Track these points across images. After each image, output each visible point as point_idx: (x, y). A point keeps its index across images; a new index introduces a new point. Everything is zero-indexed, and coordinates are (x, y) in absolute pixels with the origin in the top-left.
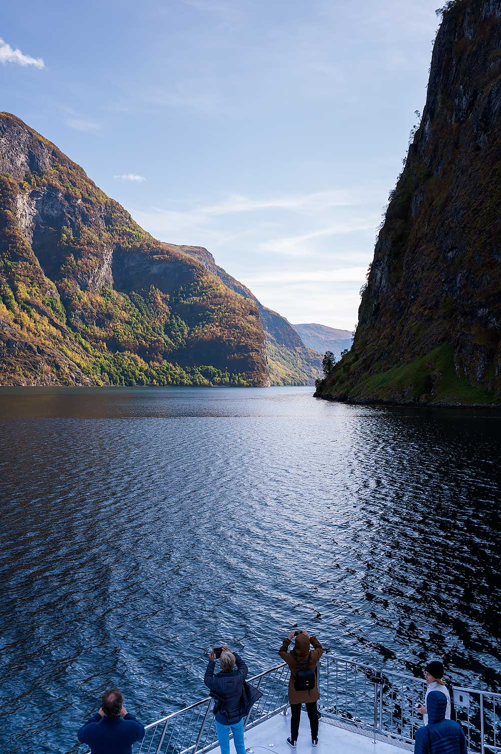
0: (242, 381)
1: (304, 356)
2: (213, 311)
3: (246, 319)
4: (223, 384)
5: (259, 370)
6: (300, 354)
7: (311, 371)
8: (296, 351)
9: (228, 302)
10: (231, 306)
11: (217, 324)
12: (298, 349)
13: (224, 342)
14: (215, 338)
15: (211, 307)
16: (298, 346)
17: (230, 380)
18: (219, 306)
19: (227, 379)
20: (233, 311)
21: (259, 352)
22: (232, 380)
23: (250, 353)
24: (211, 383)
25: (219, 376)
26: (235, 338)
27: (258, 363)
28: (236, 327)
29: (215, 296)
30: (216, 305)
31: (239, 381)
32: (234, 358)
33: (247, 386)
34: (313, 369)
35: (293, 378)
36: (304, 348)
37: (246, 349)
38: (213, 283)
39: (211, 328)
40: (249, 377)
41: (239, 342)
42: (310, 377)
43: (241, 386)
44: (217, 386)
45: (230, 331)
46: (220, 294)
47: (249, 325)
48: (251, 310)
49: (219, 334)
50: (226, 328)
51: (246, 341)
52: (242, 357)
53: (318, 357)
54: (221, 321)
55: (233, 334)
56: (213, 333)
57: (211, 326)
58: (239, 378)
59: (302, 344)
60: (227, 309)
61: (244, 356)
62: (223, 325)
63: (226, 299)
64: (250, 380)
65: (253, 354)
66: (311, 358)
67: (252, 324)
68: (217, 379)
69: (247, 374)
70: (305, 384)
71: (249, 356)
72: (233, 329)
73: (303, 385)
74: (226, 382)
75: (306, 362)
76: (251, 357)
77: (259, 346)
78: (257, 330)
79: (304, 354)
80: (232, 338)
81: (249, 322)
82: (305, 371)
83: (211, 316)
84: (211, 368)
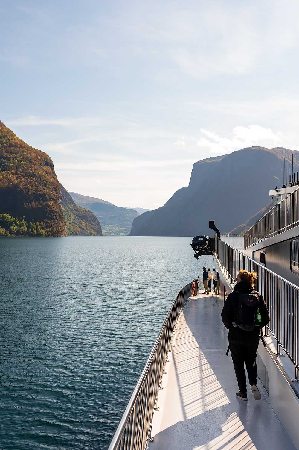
0: (41, 230)
1: (75, 212)
2: (8, 159)
3: (42, 169)
4: (20, 234)
5: (57, 219)
6: (72, 210)
7: (81, 224)
8: (69, 208)
9: (23, 152)
10: (26, 155)
11: (13, 171)
12: (70, 206)
13: (21, 190)
14: (11, 185)
15: (6, 155)
16: (70, 204)
17: (28, 229)
18: (15, 155)
19: (25, 228)
20: (29, 160)
21: (56, 201)
22: (30, 229)
23: (48, 202)
24: (8, 232)
25: (16, 225)
26: (32, 186)
27: (56, 212)
28: (34, 175)
29: (11, 146)
30: (11, 153)
31: (37, 230)
32: (32, 206)
33: (46, 236)
34: (83, 222)
35: (69, 229)
36: (75, 205)
37: (43, 198)
38: (8, 133)
39: (7, 175)
40: (47, 227)
41: (37, 191)
42: (81, 228)
43: (39, 235)
44: (14, 235)
45: (27, 179)
46: (16, 143)
47: (46, 175)
48: (46, 161)
49: (16, 181)
50: (22, 176)
51: (43, 190)
52: (40, 206)
53: (86, 213)
54: (17, 169)
55: (31, 182)
56: (10, 180)
57: (6, 173)
58: (37, 227)
59: (73, 203)
60: (23, 158)
61: (42, 205)
62: (19, 173)
63: (21, 149)
64: (48, 229)
65: (51, 203)
66: (81, 213)
67: (48, 174)
68: (14, 228)
69: (46, 223)
70: (78, 234)
71: (47, 205)
72: (30, 177)
73: (77, 235)
74: (24, 232)
75: (77, 217)
76: (49, 206)
77: (56, 196)
78: (54, 180)
79: (75, 210)
80: (29, 186)
81: (46, 172)
82: (77, 223)
83: (6, 164)
84: (7, 216)
